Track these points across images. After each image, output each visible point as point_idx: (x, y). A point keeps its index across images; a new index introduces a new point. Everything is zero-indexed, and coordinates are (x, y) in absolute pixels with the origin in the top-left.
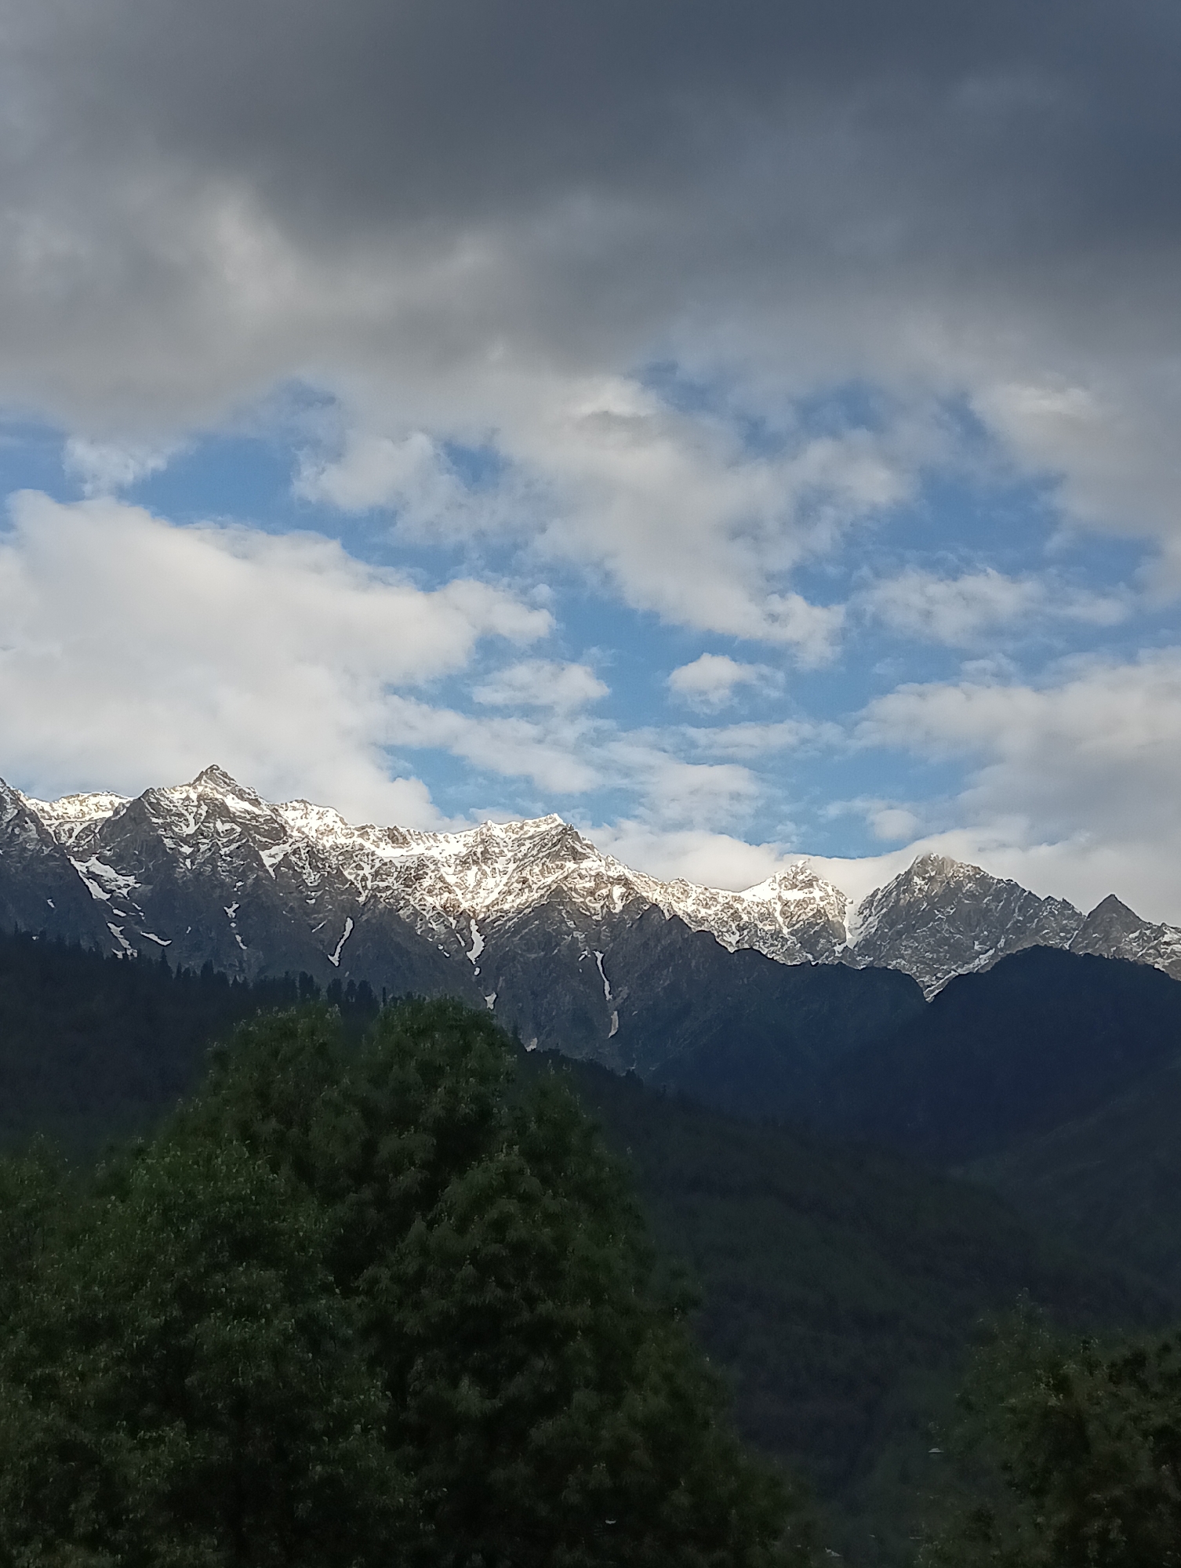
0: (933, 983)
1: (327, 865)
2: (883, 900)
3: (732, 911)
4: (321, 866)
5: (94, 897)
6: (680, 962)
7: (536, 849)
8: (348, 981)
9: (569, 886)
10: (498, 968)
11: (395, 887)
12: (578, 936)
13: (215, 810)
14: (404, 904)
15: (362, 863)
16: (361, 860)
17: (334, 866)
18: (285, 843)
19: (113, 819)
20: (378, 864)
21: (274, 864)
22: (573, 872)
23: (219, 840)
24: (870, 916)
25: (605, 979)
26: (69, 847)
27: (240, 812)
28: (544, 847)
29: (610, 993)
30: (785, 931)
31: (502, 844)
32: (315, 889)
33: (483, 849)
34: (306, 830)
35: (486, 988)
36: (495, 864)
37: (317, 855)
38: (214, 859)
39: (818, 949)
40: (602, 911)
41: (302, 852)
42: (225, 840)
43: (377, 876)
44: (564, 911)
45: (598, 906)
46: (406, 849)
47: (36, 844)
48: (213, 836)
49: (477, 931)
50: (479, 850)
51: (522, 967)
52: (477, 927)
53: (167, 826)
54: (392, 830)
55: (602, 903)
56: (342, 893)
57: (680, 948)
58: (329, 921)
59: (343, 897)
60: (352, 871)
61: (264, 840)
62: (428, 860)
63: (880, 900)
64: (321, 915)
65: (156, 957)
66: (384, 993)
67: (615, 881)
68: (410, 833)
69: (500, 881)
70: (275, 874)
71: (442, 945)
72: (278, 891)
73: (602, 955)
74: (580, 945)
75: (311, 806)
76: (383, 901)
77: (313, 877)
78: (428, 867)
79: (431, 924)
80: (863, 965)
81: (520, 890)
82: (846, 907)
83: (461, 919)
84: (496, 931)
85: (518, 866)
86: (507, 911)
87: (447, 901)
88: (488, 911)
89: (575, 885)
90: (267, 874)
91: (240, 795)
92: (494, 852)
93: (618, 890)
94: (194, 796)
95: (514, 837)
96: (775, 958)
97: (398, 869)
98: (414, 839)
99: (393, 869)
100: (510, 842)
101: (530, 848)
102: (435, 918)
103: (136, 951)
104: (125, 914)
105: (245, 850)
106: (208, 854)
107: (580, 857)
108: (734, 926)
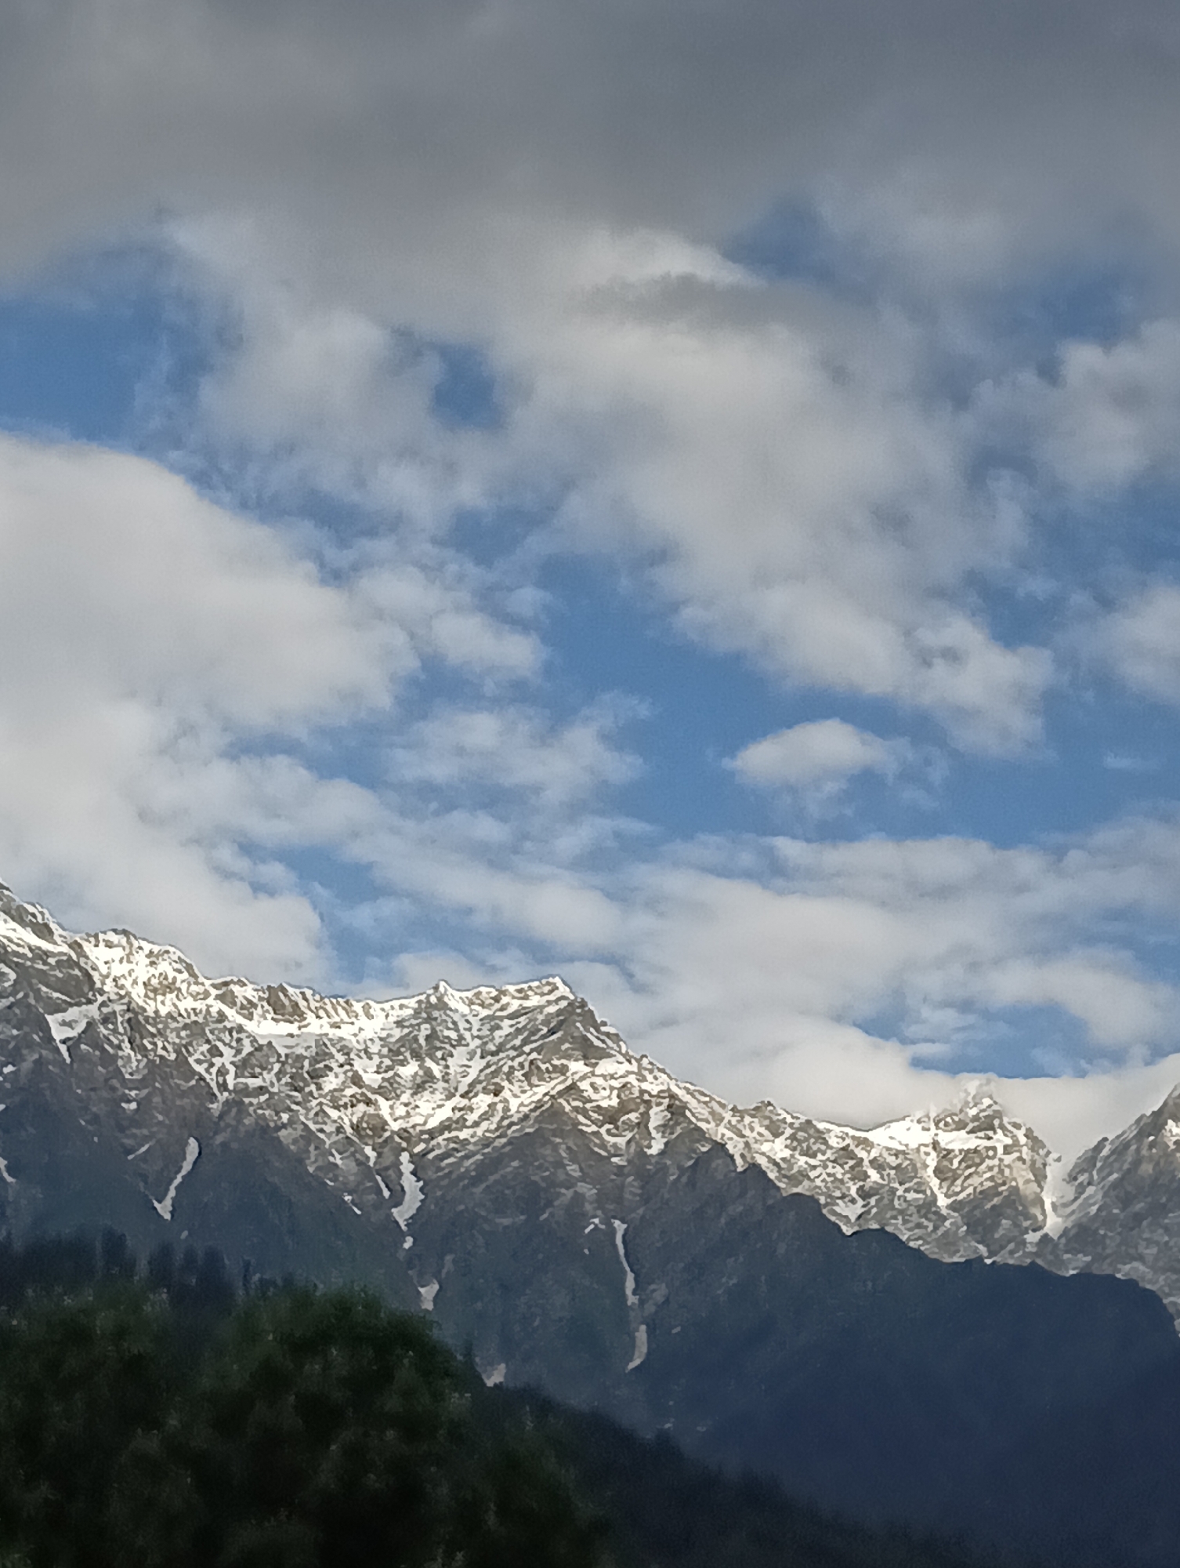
1: (160, 1044)
2: (1114, 1158)
3: (851, 1163)
4: (150, 1047)
6: (759, 1245)
7: (521, 1037)
8: (185, 1248)
9: (574, 1103)
10: (443, 1239)
11: (275, 1090)
12: (585, 1190)
14: (289, 1119)
15: (220, 1045)
16: (220, 1040)
17: (170, 1048)
18: (90, 1002)
20: (247, 1048)
21: (69, 1039)
22: (583, 1078)
24: (1089, 1184)
25: (627, 1268)
27: (18, 945)
28: (534, 1034)
29: (634, 1293)
30: (942, 1202)
31: (462, 1025)
32: (138, 1085)
33: (429, 1032)
34: (128, 983)
35: (421, 1274)
36: (449, 1059)
37: (144, 1027)
39: (997, 1237)
40: (628, 1151)
41: (120, 1019)
43: (244, 1068)
44: (564, 1146)
45: (621, 1141)
46: (296, 1024)
49: (414, 1173)
50: (425, 1030)
51: (485, 1240)
52: (412, 1167)
54: (276, 990)
55: (629, 1135)
56: (184, 1094)
57: (759, 1222)
58: (158, 1141)
59: (186, 1100)
60: (202, 1058)
61: (56, 995)
62: (333, 1045)
63: (1108, 1157)
64: (145, 1132)
66: (246, 1273)
67: (653, 1099)
68: (305, 999)
69: (456, 1089)
70: (70, 1056)
71: (349, 1195)
72: (74, 1087)
73: (625, 1226)
74: (588, 1207)
75: (140, 941)
76: (252, 1112)
77: (135, 1064)
78: (333, 1057)
79: (333, 1156)
80: (1073, 1269)
81: (489, 1106)
82: (1048, 1168)
83: (386, 1150)
84: (445, 1174)
85: (488, 1063)
86: (465, 1142)
87: (362, 1117)
88: (433, 1139)
89: (584, 1103)
90: (56, 1056)
91: (20, 917)
92: (448, 1037)
93: (658, 1116)
95: (484, 1015)
96: (921, 1249)
97: (282, 1059)
98: (312, 1008)
99: (273, 1059)
100: (475, 1021)
101: (510, 1033)
102: (339, 1146)
105: (21, 1011)
107: (596, 1056)
108: (854, 1189)
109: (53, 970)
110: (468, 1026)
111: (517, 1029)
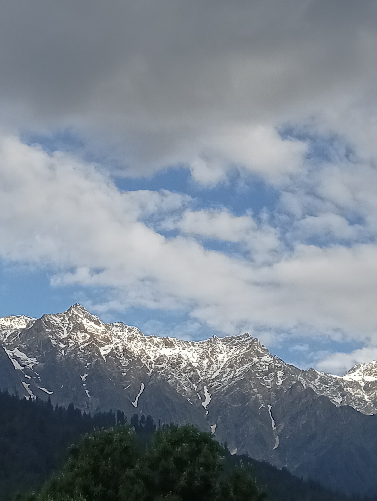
1: (132, 356)
3: (338, 386)
4: (129, 356)
5: (16, 369)
6: (311, 411)
7: (238, 351)
8: (142, 415)
9: (255, 370)
10: (217, 411)
11: (166, 368)
12: (259, 396)
13: (78, 326)
14: (171, 377)
15: (150, 355)
17: (136, 356)
18: (112, 343)
19: (26, 329)
20: (158, 356)
21: (106, 355)
22: (257, 363)
23: (79, 341)
25: (272, 419)
26: (4, 342)
27: (90, 327)
28: (243, 350)
29: (275, 426)
30: (366, 397)
31: (221, 348)
32: (126, 368)
33: (211, 350)
35: (211, 422)
36: (217, 358)
37: (128, 350)
38: (76, 351)
40: (271, 384)
41: (120, 348)
42: (81, 341)
43: (157, 362)
44: (252, 383)
45: (269, 381)
46: (172, 349)
48: (76, 339)
49: (207, 392)
51: (230, 412)
52: (207, 390)
54: (166, 339)
55: (272, 379)
56: (140, 370)
57: (311, 404)
58: (133, 384)
59: (140, 372)
60: (145, 359)
61: (101, 342)
64: (129, 381)
65: (45, 400)
66: (159, 422)
67: (279, 368)
68: (174, 341)
69: (220, 366)
70: (106, 359)
71: (189, 398)
72: (108, 369)
73: (271, 406)
74: (260, 401)
75: (126, 325)
76: (160, 375)
77: (125, 361)
78: (183, 358)
79: (184, 387)
81: (230, 371)
83: (200, 385)
84: (217, 392)
85: (229, 359)
86: (223, 382)
87: (193, 375)
88: (213, 382)
89: (258, 370)
90: (102, 360)
91: (90, 319)
92: (217, 351)
93: (280, 373)
94: (67, 319)
95: (227, 344)
96: (360, 411)
97: (168, 359)
98: (177, 344)
99: (166, 359)
100: (225, 346)
101: (235, 350)
102: (186, 384)
103: (35, 397)
104: (31, 378)
105: (91, 347)
106: (73, 348)
107: (261, 356)
108: (339, 394)
109: (100, 334)
110: (223, 348)
111: (237, 349)
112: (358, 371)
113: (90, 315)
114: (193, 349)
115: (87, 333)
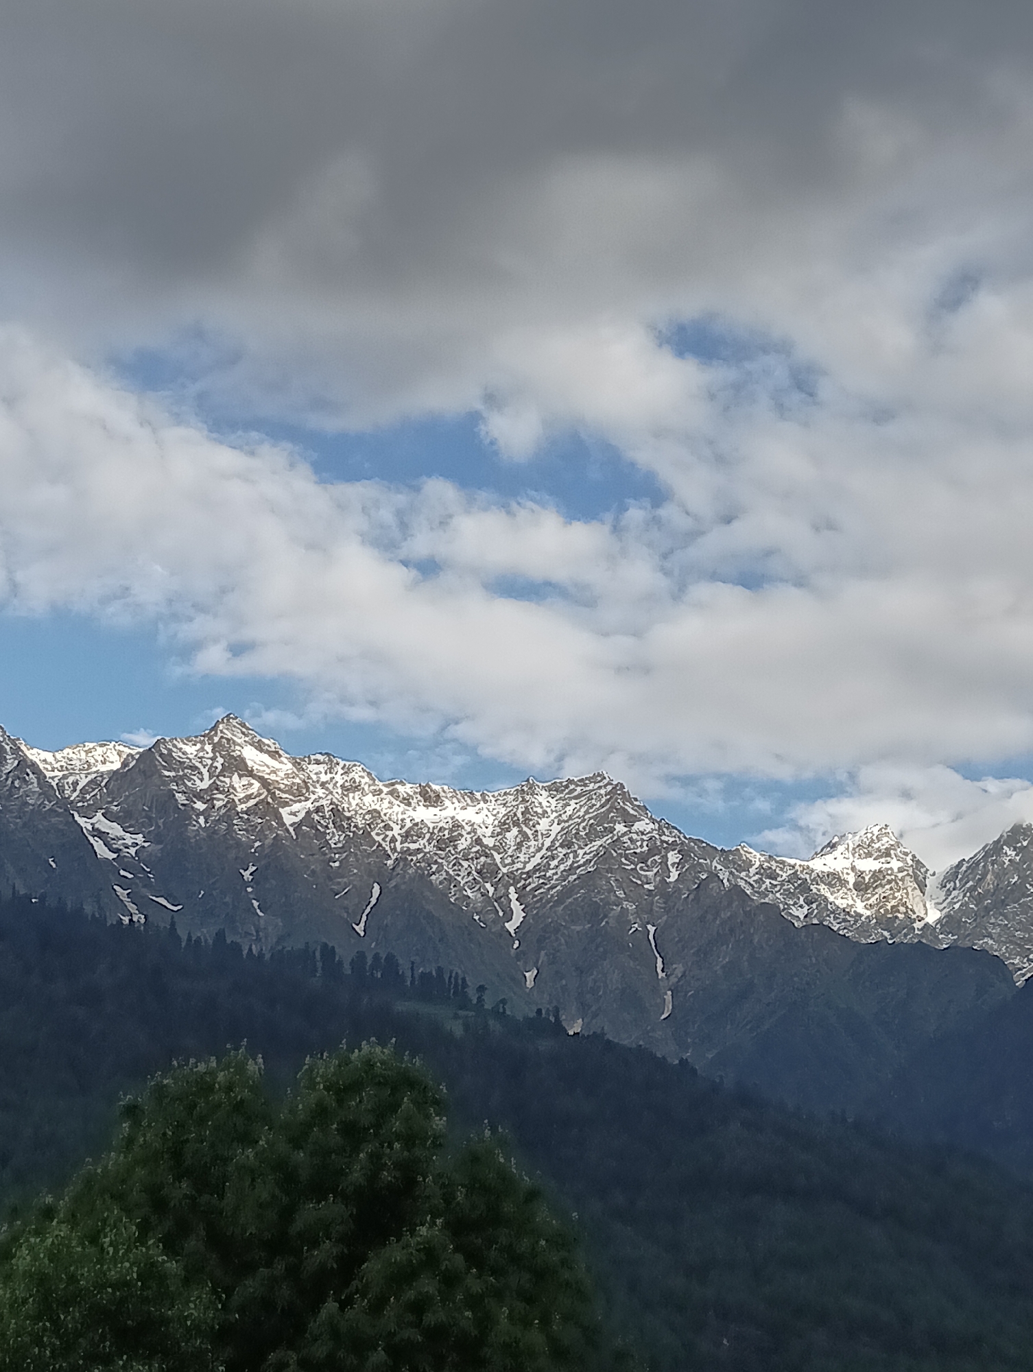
0: (1025, 966)
1: (353, 824)
2: (969, 872)
3: (799, 882)
4: (346, 826)
5: (99, 856)
6: (742, 937)
7: (583, 810)
8: (374, 953)
9: (618, 852)
10: (539, 941)
11: (427, 850)
12: (628, 906)
13: (232, 764)
14: (437, 869)
15: (391, 823)
16: (390, 820)
17: (360, 826)
18: (307, 799)
19: (121, 771)
20: (409, 825)
21: (294, 823)
22: (624, 834)
23: (235, 796)
24: (954, 889)
25: (658, 955)
26: (72, 802)
27: (260, 765)
28: (592, 808)
29: (663, 971)
30: (859, 904)
31: (545, 804)
32: (340, 850)
33: (523, 809)
34: (330, 786)
35: (526, 963)
36: (537, 826)
37: (342, 814)
38: (229, 816)
39: (896, 925)
40: (655, 880)
41: (326, 809)
42: (242, 795)
43: (407, 837)
44: (613, 879)
45: (650, 874)
46: (439, 808)
47: (38, 799)
48: (228, 791)
49: (517, 900)
50: (521, 809)
51: (566, 941)
52: (517, 896)
53: (178, 780)
54: (424, 787)
55: (655, 870)
56: (369, 856)
57: (741, 922)
58: (354, 886)
59: (370, 860)
60: (379, 831)
61: (284, 795)
62: (463, 821)
63: (966, 871)
64: (346, 880)
65: (164, 925)
66: (412, 969)
67: (670, 847)
68: (444, 792)
69: (543, 844)
70: (296, 834)
71: (477, 915)
72: (299, 853)
73: (655, 928)
74: (631, 917)
75: (337, 759)
76: (413, 865)
77: (337, 837)
78: (463, 828)
79: (466, 891)
80: (946, 944)
81: (564, 855)
82: (927, 880)
83: (500, 885)
84: (538, 900)
85: (562, 828)
86: (550, 879)
87: (483, 865)
88: (529, 877)
89: (625, 851)
90: (287, 834)
91: (259, 747)
92: (536, 812)
93: (673, 857)
94: (208, 748)
95: (558, 797)
96: (847, 935)
97: (431, 831)
98: (448, 796)
99: (425, 831)
100: (553, 802)
101: (576, 808)
102: (470, 884)
103: (143, 917)
104: (132, 876)
105: (264, 807)
106: (223, 811)
107: (631, 820)
108: (802, 899)
109: (282, 780)
111: (580, 806)
112: (841, 848)
113: (259, 738)
114: (485, 809)
115: (254, 778)
